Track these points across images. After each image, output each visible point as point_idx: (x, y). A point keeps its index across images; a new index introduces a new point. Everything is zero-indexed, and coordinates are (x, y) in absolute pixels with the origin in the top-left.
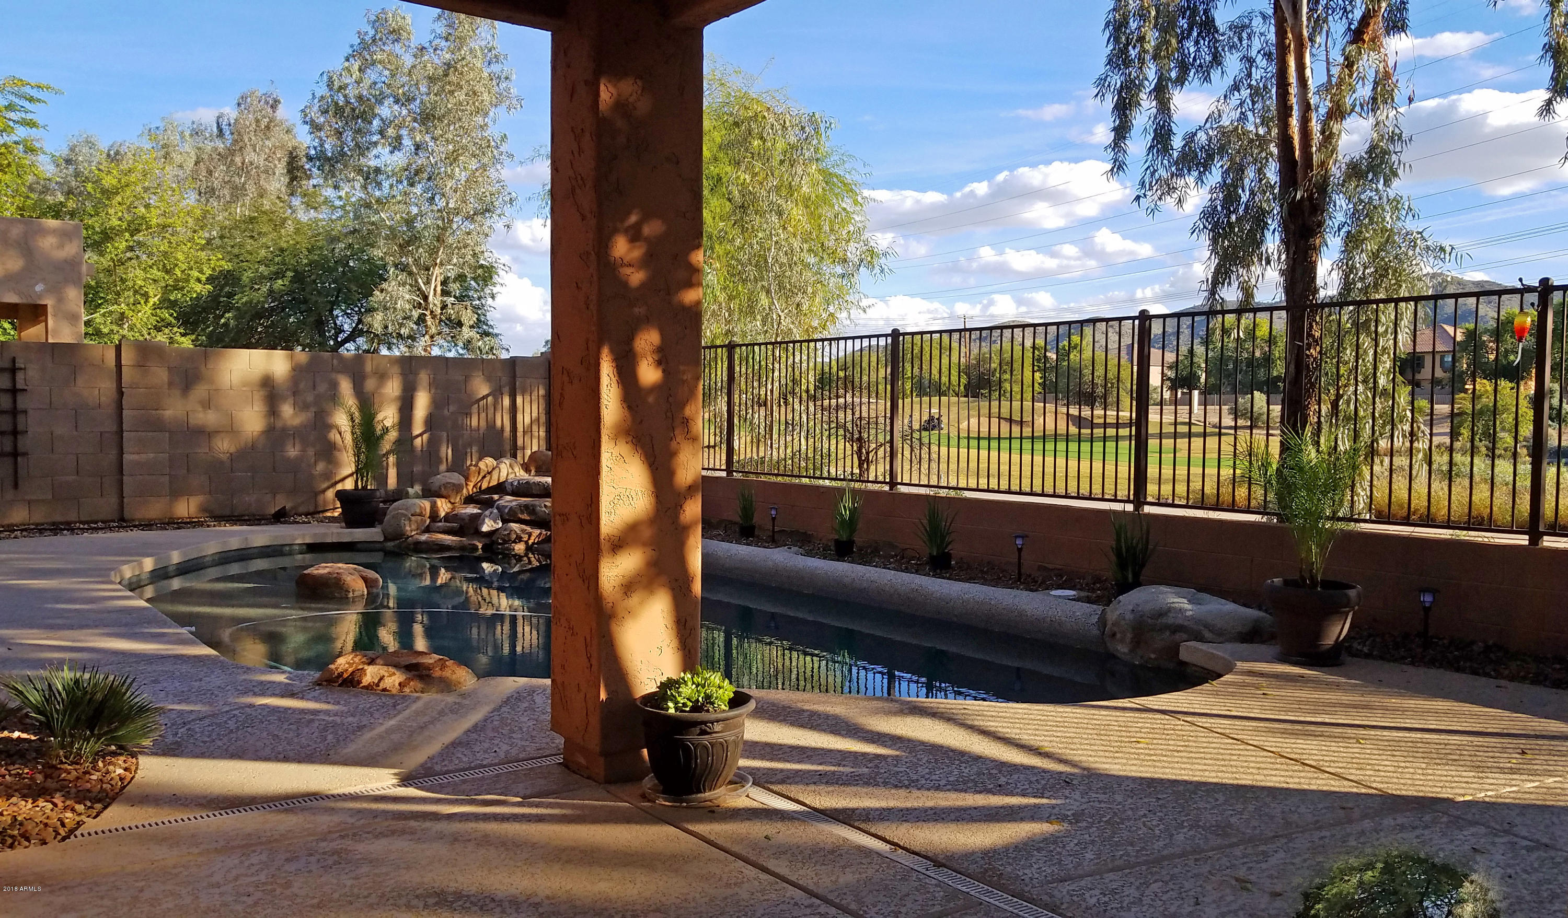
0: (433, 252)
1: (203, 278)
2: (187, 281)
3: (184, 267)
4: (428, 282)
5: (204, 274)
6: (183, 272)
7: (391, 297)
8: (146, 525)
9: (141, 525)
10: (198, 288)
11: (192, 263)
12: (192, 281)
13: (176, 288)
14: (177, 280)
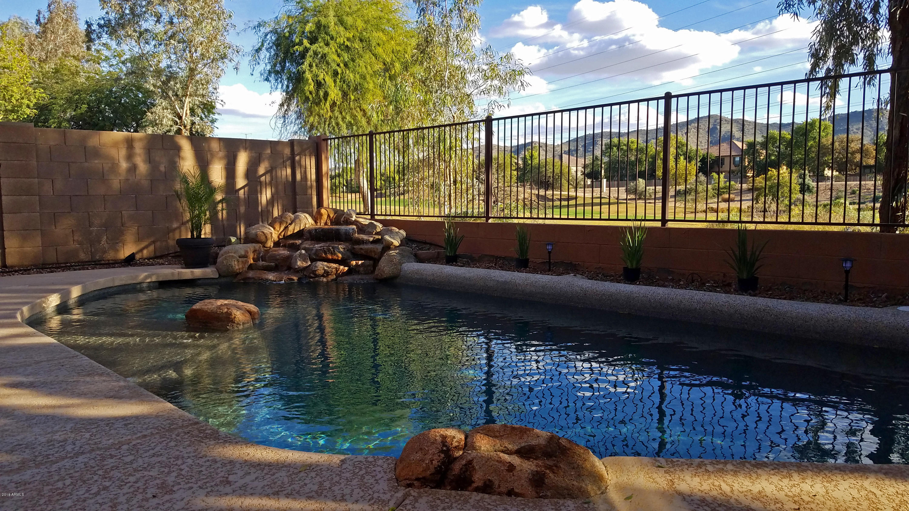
0: (185, 87)
1: (32, 105)
2: (21, 106)
3: (18, 97)
4: (182, 108)
5: (32, 102)
6: (17, 100)
7: (159, 116)
8: (25, 270)
9: (21, 270)
10: (28, 111)
11: (23, 95)
12: (24, 107)
13: (12, 111)
14: (14, 106)
